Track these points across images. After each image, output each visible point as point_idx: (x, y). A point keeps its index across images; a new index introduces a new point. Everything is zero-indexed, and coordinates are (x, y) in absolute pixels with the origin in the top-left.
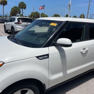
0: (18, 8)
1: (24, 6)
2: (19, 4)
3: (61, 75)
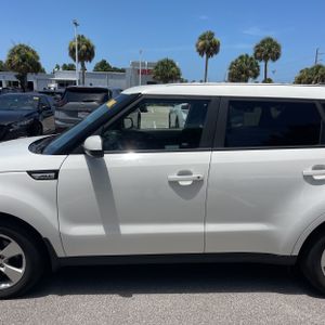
0: (251, 59)
1: (273, 49)
2: (257, 46)
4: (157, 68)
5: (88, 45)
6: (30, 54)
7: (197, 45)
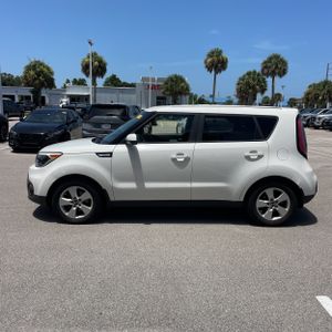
0: (259, 75)
1: (280, 66)
2: (265, 62)
3: (133, 185)
4: (166, 83)
5: (100, 61)
6: (45, 70)
7: (206, 62)
